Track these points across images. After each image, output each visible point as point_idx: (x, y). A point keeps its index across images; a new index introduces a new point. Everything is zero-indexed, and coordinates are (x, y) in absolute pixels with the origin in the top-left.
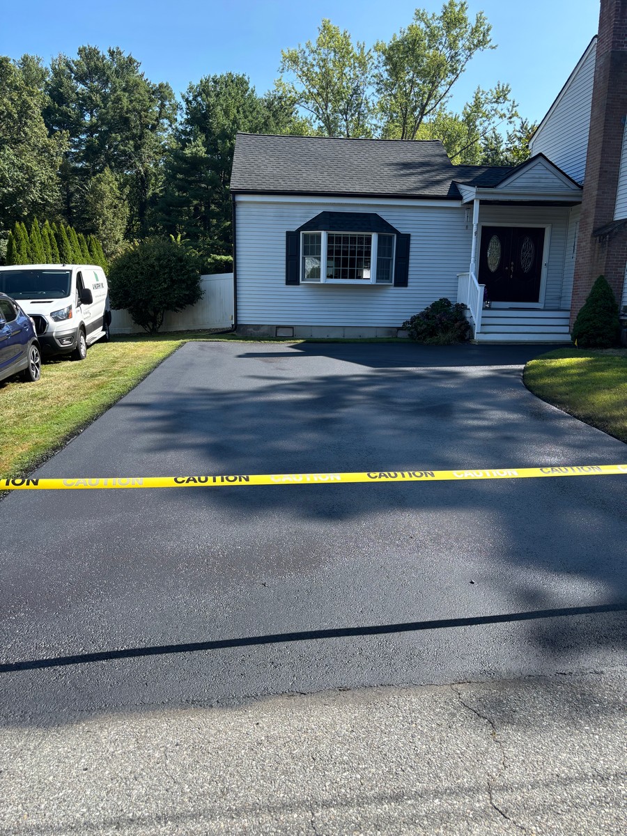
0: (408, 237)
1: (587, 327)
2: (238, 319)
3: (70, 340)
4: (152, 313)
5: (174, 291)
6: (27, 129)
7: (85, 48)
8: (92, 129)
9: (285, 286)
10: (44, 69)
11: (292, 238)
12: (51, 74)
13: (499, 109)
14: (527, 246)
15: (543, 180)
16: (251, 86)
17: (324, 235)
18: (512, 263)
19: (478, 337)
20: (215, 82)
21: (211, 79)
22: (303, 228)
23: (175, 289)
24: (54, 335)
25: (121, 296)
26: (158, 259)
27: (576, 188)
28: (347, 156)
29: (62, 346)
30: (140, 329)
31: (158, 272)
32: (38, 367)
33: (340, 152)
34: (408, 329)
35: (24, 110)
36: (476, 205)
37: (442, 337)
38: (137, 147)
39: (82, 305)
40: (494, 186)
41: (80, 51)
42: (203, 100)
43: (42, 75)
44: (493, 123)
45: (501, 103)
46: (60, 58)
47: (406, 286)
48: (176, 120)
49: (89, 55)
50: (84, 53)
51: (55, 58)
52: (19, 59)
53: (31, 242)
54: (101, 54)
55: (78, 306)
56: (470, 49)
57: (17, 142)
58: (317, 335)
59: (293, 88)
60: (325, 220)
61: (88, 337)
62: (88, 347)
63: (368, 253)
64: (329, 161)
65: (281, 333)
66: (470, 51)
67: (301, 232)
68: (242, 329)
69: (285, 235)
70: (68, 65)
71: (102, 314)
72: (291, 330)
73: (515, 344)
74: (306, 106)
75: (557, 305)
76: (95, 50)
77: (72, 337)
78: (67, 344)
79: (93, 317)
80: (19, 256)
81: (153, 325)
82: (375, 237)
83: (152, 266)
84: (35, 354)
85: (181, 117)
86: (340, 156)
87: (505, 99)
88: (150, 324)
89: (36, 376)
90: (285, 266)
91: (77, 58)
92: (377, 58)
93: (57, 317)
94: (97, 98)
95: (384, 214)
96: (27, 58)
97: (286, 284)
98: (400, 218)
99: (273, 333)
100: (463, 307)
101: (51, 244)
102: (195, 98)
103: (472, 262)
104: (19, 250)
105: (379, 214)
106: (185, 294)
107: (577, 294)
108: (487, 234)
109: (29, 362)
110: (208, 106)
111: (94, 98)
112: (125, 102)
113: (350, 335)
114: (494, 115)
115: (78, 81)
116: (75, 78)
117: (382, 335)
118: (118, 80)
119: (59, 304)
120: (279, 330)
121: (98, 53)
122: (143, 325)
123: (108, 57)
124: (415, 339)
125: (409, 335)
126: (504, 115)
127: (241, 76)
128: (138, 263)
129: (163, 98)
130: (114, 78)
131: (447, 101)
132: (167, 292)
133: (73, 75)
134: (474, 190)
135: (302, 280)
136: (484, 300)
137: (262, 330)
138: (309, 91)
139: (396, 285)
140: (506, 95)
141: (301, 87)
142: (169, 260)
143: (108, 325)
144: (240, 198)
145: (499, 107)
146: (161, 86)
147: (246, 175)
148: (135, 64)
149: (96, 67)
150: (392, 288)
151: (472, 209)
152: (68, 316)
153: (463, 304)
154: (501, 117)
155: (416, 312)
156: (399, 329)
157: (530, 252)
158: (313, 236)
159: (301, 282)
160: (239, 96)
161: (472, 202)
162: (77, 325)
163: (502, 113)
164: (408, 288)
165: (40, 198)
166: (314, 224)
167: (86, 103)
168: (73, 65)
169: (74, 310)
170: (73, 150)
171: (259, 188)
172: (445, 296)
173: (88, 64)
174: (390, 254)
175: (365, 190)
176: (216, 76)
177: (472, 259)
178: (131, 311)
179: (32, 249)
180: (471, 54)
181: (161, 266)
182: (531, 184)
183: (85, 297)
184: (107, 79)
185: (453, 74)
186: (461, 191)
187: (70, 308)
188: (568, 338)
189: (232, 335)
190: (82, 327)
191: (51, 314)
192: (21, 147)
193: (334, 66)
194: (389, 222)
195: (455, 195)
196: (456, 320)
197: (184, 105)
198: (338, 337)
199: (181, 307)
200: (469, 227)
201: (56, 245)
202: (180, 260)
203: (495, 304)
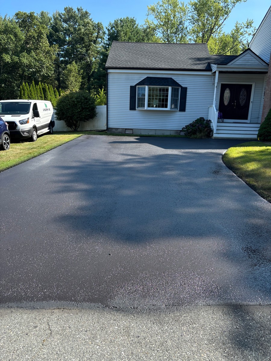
0: (186, 88)
1: (264, 132)
2: (108, 125)
3: (28, 133)
4: (75, 122)
5: (83, 112)
6: (41, 44)
7: (67, 8)
8: (69, 43)
9: (129, 110)
10: (50, 17)
11: (133, 89)
12: (53, 19)
13: (248, 31)
14: (243, 93)
15: (250, 61)
16: (137, 23)
17: (147, 87)
18: (236, 101)
19: (215, 136)
20: (121, 21)
21: (119, 20)
22: (138, 84)
23: (84, 112)
24: (20, 130)
25: (61, 115)
26: (76, 99)
27: (266, 65)
28: (161, 51)
29: (24, 135)
30: (70, 129)
31: (76, 104)
32: (8, 144)
33: (158, 50)
34: (185, 131)
35: (40, 34)
36: (217, 73)
37: (198, 135)
38: (87, 50)
39: (35, 118)
40: (226, 64)
41: (65, 9)
42: (115, 29)
43: (49, 20)
44: (245, 37)
45: (249, 28)
46: (57, 12)
47: (185, 111)
48: (104, 39)
49: (69, 10)
50: (66, 10)
51: (54, 13)
52: (39, 13)
53: (30, 91)
54: (74, 10)
55: (33, 118)
56: (234, 3)
57: (37, 49)
58: (143, 133)
59: (153, 23)
60: (148, 81)
61: (38, 132)
62: (38, 136)
63: (167, 96)
64: (152, 54)
65: (127, 132)
66: (234, 4)
67: (137, 86)
68: (110, 130)
69: (130, 87)
70: (59, 15)
71: (49, 122)
72: (132, 131)
73: (231, 139)
74: (158, 31)
75: (256, 121)
76: (71, 8)
77: (29, 132)
78: (26, 134)
79: (41, 123)
80: (24, 97)
81: (75, 128)
82: (170, 89)
83: (74, 101)
84: (6, 138)
85: (106, 37)
86: (158, 51)
87: (251, 26)
88: (74, 127)
89: (7, 148)
90: (129, 102)
91: (64, 12)
92: (190, 8)
93: (22, 123)
94: (72, 29)
95: (175, 78)
96: (43, 13)
97: (130, 110)
98: (182, 80)
99: (123, 132)
100: (210, 121)
101: (41, 92)
102: (112, 28)
103: (214, 101)
104: (24, 94)
105: (173, 78)
106: (88, 114)
107: (264, 116)
108: (223, 87)
109: (2, 142)
110: (118, 31)
111: (70, 29)
112: (83, 30)
113: (159, 133)
114: (245, 34)
115: (64, 22)
116: (63, 21)
117: (173, 133)
118: (81, 21)
119: (23, 117)
120: (126, 130)
121: (73, 10)
122: (70, 127)
123: (77, 12)
124: (187, 136)
125: (184, 134)
126: (251, 34)
127: (132, 18)
128: (68, 100)
129: (99, 29)
130: (79, 20)
131: (223, 27)
132: (80, 113)
133: (62, 20)
134: (216, 66)
135: (137, 108)
136: (218, 118)
137: (119, 130)
138: (160, 24)
139: (180, 111)
140: (251, 24)
141: (156, 22)
142: (81, 99)
143: (53, 127)
144: (109, 71)
145: (248, 30)
146: (98, 23)
147: (114, 60)
148: (88, 14)
149: (72, 16)
150: (178, 112)
151: (215, 75)
152: (27, 122)
153: (210, 120)
154: (249, 35)
155: (188, 123)
156: (181, 131)
157: (245, 96)
158: (142, 88)
159: (136, 109)
160: (131, 27)
161: (215, 72)
162: (32, 126)
163: (250, 33)
164: (185, 112)
165: (46, 73)
166: (142, 83)
167: (67, 32)
168: (62, 15)
169: (30, 120)
170: (61, 53)
171: (118, 66)
172: (202, 116)
173: (68, 15)
174: (178, 97)
175: (166, 67)
176: (121, 19)
177: (214, 99)
178: (65, 121)
179: (30, 94)
180: (234, 5)
181: (78, 102)
182: (244, 63)
183: (36, 114)
184: (76, 21)
185: (226, 14)
186: (212, 67)
187: (28, 119)
188: (256, 137)
189: (106, 132)
190: (35, 127)
191: (19, 121)
192: (38, 51)
193: (171, 12)
194: (177, 82)
195: (209, 69)
196: (206, 127)
197: (107, 32)
198: (153, 134)
199: (87, 120)
200: (214, 84)
201: (43, 93)
202: (86, 99)
203: (225, 120)
